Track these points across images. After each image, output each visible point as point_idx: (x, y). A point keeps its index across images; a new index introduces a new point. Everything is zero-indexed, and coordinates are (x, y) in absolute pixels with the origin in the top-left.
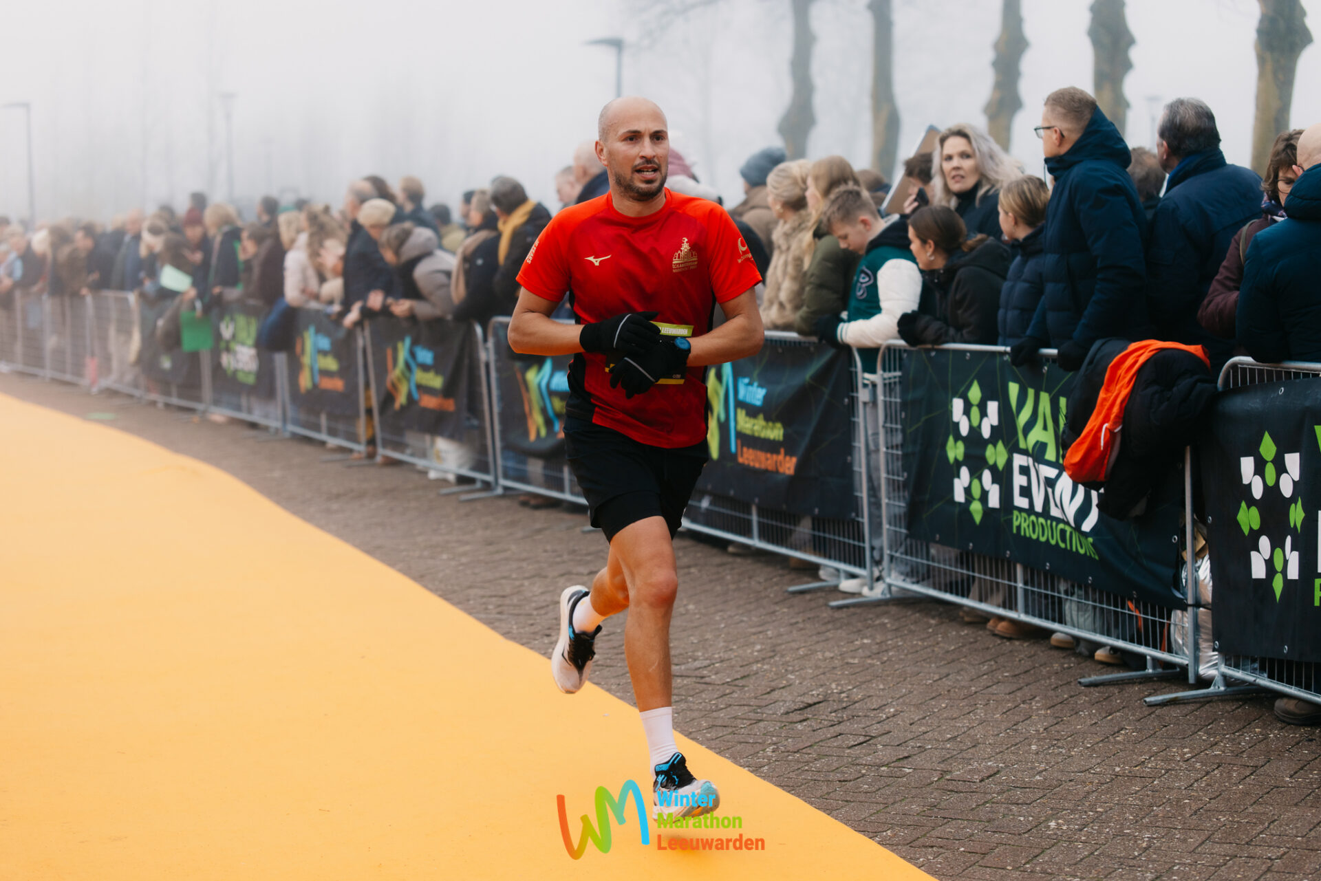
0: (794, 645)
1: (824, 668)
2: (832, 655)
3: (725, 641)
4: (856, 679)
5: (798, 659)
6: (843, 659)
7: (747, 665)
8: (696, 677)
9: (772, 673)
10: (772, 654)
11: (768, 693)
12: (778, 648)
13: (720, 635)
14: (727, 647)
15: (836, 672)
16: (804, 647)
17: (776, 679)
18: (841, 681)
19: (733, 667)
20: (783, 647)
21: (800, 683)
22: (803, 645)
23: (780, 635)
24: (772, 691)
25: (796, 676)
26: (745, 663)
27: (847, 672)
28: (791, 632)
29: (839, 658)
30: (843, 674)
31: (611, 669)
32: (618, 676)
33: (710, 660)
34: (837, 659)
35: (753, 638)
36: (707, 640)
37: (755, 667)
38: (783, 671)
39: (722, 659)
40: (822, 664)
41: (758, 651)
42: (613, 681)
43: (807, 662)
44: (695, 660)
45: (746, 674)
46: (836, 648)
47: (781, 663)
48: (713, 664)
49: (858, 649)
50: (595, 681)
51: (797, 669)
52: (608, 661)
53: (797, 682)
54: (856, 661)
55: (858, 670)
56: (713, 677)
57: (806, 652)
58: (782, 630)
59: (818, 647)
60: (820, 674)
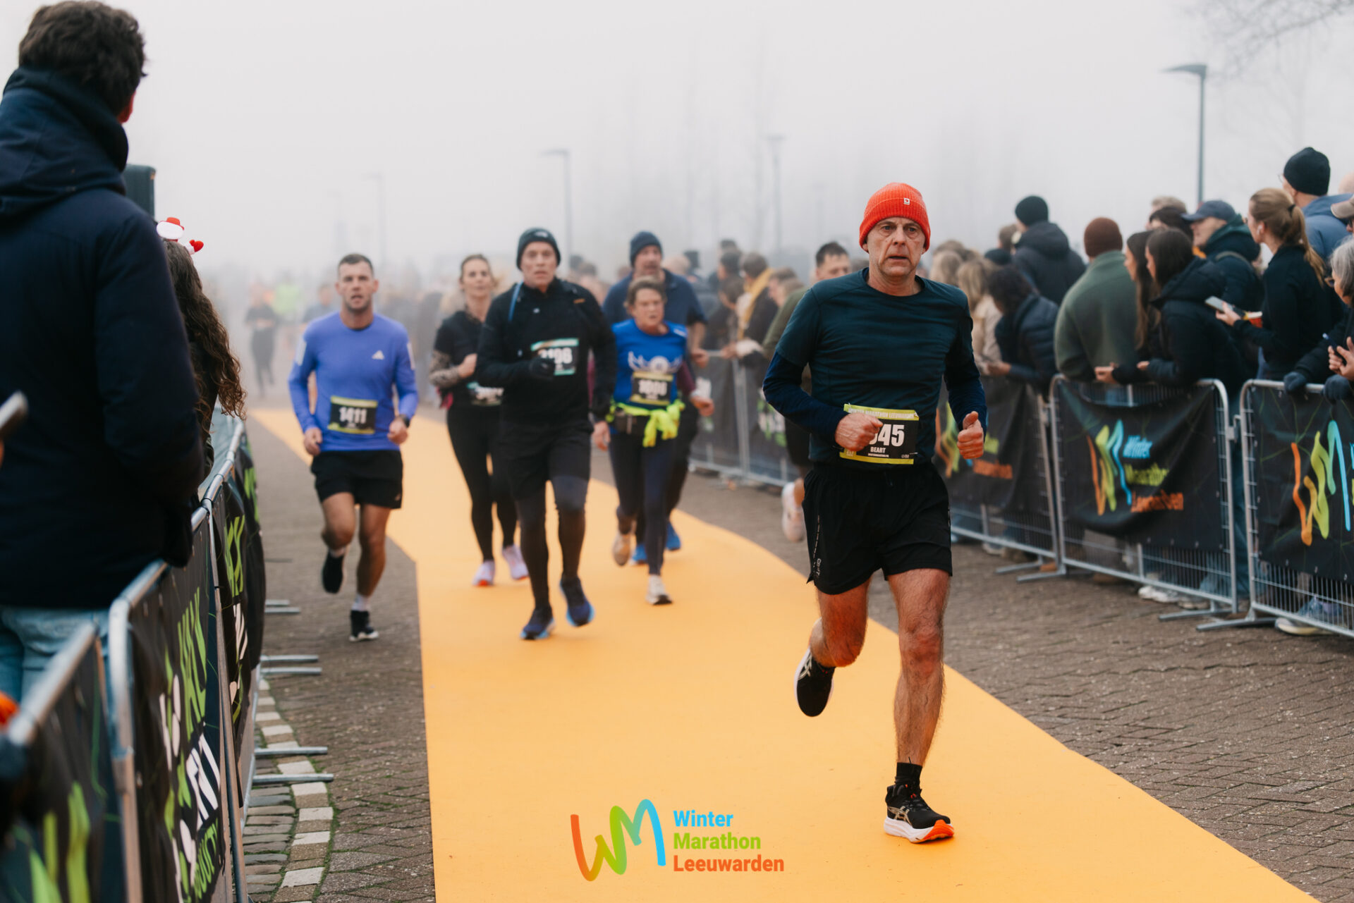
3: (1331, 758)
8: (1297, 802)
13: (1325, 750)
14: (1334, 765)
31: (1193, 788)
32: (1201, 798)
33: (1314, 781)
39: (1328, 780)
48: (1318, 786)
50: (1175, 805)
56: (1318, 803)
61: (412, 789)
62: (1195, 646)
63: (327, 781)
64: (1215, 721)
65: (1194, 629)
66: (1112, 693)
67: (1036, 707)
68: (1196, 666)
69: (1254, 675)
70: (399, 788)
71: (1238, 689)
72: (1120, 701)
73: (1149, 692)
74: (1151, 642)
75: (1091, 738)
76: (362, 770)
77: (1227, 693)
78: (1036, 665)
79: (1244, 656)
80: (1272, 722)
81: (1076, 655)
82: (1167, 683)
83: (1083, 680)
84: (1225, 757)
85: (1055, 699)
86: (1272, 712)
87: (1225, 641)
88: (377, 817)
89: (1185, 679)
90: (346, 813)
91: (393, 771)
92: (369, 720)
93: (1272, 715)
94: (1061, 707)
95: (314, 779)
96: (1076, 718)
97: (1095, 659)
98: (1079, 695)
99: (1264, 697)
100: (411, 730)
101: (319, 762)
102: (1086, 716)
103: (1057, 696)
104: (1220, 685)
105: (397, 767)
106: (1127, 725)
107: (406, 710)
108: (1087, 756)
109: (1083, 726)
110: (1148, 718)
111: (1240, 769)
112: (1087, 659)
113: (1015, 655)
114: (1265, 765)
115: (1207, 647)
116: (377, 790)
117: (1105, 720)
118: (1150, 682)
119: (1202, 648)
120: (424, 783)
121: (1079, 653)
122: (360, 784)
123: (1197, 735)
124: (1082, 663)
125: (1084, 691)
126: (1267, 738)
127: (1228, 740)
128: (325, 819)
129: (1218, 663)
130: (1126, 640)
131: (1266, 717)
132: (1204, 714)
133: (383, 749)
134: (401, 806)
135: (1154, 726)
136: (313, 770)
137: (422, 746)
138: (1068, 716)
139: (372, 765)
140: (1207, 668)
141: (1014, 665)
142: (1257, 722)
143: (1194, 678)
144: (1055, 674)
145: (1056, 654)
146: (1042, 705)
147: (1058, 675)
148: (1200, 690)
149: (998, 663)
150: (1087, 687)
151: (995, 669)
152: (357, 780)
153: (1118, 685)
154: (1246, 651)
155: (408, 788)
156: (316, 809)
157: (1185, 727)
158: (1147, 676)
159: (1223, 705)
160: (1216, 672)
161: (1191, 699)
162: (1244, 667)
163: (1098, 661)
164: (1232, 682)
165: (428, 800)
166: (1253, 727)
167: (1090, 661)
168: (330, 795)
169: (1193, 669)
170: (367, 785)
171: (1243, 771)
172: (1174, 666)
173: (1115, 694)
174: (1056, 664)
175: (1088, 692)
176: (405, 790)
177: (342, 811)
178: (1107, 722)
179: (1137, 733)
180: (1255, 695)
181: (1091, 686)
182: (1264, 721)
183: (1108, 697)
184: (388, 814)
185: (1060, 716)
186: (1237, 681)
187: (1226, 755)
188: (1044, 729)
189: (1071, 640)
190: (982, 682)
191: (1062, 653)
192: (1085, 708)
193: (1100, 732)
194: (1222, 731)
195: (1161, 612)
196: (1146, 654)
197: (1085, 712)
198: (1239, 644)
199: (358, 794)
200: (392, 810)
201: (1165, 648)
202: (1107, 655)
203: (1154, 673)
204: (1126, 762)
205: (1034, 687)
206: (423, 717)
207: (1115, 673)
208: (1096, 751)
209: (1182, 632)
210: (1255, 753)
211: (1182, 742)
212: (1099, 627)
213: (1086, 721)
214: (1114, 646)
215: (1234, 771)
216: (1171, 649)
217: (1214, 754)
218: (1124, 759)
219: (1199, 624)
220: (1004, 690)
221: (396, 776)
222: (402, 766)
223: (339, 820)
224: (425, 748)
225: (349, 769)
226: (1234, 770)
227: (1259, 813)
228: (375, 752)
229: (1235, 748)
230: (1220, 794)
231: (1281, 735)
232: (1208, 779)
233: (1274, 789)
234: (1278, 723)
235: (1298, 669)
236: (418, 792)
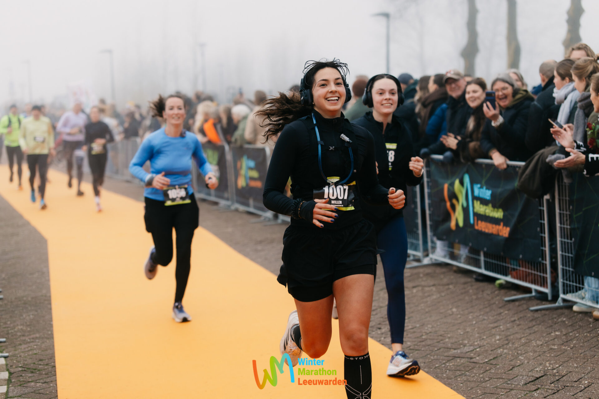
0: (518, 336)
1: (539, 352)
2: (541, 343)
3: (478, 333)
4: (559, 360)
5: (522, 345)
6: (548, 346)
7: (494, 350)
8: (468, 358)
9: (510, 356)
10: (507, 342)
11: (511, 370)
12: (509, 338)
13: (474, 329)
14: (480, 337)
15: (546, 355)
16: (523, 337)
17: (513, 359)
18: (551, 361)
19: (487, 351)
20: (512, 337)
21: (528, 363)
22: (522, 336)
23: (508, 329)
24: (513, 368)
25: (525, 357)
26: (493, 348)
27: (552, 355)
28: (514, 327)
29: (545, 345)
30: (550, 356)
31: (418, 351)
32: (423, 357)
33: (473, 346)
34: (545, 346)
35: (493, 331)
36: (468, 332)
37: (500, 351)
38: (516, 354)
39: (480, 346)
40: (537, 349)
41: (499, 340)
43: (528, 348)
44: (465, 346)
45: (495, 356)
46: (542, 338)
47: (513, 348)
48: (476, 349)
49: (554, 339)
51: (524, 352)
52: (416, 347)
53: (526, 361)
54: (556, 347)
55: (559, 353)
56: (477, 358)
57: (526, 341)
58: (508, 325)
59: (532, 337)
60: (538, 356)
61: (47, 360)
63: (5, 357)
64: (422, 315)
68: (409, 287)
69: (435, 290)
70: (41, 360)
71: (429, 298)
76: (22, 350)
77: (425, 300)
79: (429, 281)
80: (448, 315)
84: (430, 334)
86: (447, 310)
87: (420, 273)
88: (30, 377)
90: (15, 375)
91: (38, 351)
92: (26, 323)
99: (442, 302)
100: (46, 328)
101: (2, 347)
104: (420, 296)
105: (40, 348)
106: (382, 317)
107: (43, 317)
111: (438, 340)
114: (449, 338)
115: (412, 277)
116: (30, 361)
119: (410, 277)
120: (53, 357)
122: (22, 358)
123: (415, 322)
126: (447, 323)
127: (430, 325)
128: (4, 378)
129: (418, 284)
131: (444, 312)
132: (416, 311)
133: (33, 339)
134: (42, 370)
139: (28, 348)
140: (414, 287)
142: (441, 315)
148: (413, 299)
152: (20, 356)
154: (430, 278)
159: (424, 306)
160: (418, 289)
161: (409, 303)
162: (429, 286)
164: (426, 294)
165: (54, 367)
166: (439, 317)
168: (7, 365)
170: (25, 359)
171: (440, 341)
176: (44, 361)
177: (13, 373)
180: (438, 301)
182: (444, 314)
184: (35, 375)
186: (428, 294)
194: (426, 320)
198: (426, 274)
199: (21, 364)
200: (38, 373)
204: (385, 338)
206: (52, 321)
210: (443, 331)
217: (425, 333)
218: (384, 336)
221: (39, 353)
222: (42, 348)
223: (11, 379)
224: (53, 338)
225: (16, 350)
226: (435, 341)
227: (451, 364)
228: (29, 340)
229: (433, 329)
230: (431, 354)
231: (453, 321)
232: (424, 346)
233: (456, 351)
234: (450, 315)
235: (454, 287)
236: (50, 362)
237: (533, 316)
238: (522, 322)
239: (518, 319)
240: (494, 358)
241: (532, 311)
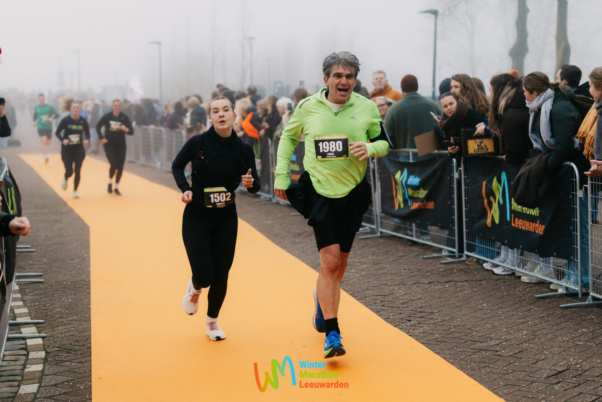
0: (545, 332)
1: (565, 347)
2: (567, 339)
3: (506, 328)
4: (583, 355)
5: (548, 341)
6: (573, 342)
8: (493, 351)
9: (536, 350)
10: (533, 337)
11: (535, 363)
12: (536, 333)
13: (503, 324)
14: (508, 332)
15: (571, 350)
16: (550, 333)
17: (538, 354)
18: (575, 357)
19: (513, 345)
20: (539, 332)
21: (552, 357)
22: (550, 332)
23: (536, 325)
24: (537, 361)
25: (549, 352)
26: (519, 343)
27: (577, 351)
28: (542, 323)
30: (575, 351)
31: (445, 343)
32: (449, 349)
33: (500, 340)
34: (570, 342)
35: (521, 326)
36: (496, 326)
37: (525, 345)
38: (541, 348)
39: (506, 340)
40: (562, 344)
41: (525, 335)
42: (447, 352)
43: (554, 343)
44: (491, 340)
45: (521, 350)
46: (568, 334)
47: (539, 343)
48: (502, 343)
49: (581, 335)
50: (437, 352)
51: (549, 347)
53: (550, 356)
54: (581, 343)
55: (584, 349)
56: (503, 351)
57: (552, 336)
58: (537, 321)
59: (558, 333)
60: (563, 351)
61: (83, 342)
62: (440, 271)
63: (43, 338)
64: (452, 309)
65: (438, 263)
66: (404, 294)
67: (371, 301)
68: (441, 281)
69: (468, 286)
70: (77, 341)
71: (460, 293)
72: (409, 298)
73: (421, 294)
74: (420, 270)
75: (397, 317)
76: (60, 332)
77: (456, 294)
78: (370, 280)
79: (462, 276)
80: (478, 309)
81: (387, 275)
82: (429, 290)
83: (391, 288)
85: (379, 297)
86: (477, 304)
87: (453, 269)
88: (66, 357)
89: (437, 287)
90: (51, 354)
91: (74, 332)
92: (64, 306)
93: (478, 305)
94: (382, 301)
95: (37, 337)
96: (389, 307)
97: (396, 277)
98: (390, 296)
99: (473, 297)
100: (84, 311)
101: (40, 327)
102: (394, 306)
103: (380, 295)
104: (452, 291)
105: (77, 330)
106: (412, 310)
107: (82, 300)
108: (395, 326)
109: (393, 311)
110: (422, 307)
111: (466, 334)
112: (393, 277)
113: (360, 275)
114: (477, 331)
115: (445, 272)
116: (66, 342)
117: (402, 308)
118: (421, 289)
119: (443, 272)
120: (88, 339)
121: (389, 274)
122: (59, 339)
123: (445, 316)
124: (390, 279)
125: (392, 293)
126: (476, 317)
127: (459, 318)
128: (41, 357)
129: (451, 279)
130: (409, 268)
131: (475, 307)
132: (447, 305)
133: (70, 321)
134: (77, 351)
135: (425, 311)
136: (37, 332)
137: (88, 320)
138: (386, 305)
139: (65, 329)
140: (446, 282)
141: (360, 280)
142: (471, 309)
143: (441, 287)
144: (379, 285)
145: (378, 275)
146: (374, 300)
147: (380, 285)
148: (444, 293)
149: (353, 279)
150: (392, 291)
151: (351, 282)
152: (57, 337)
153: (407, 290)
154: (463, 274)
155: (81, 341)
156: (37, 352)
157: (439, 312)
158: (420, 286)
159: (455, 301)
160: (450, 284)
161: (440, 298)
162: (463, 282)
163: (397, 278)
164: (458, 289)
165: (91, 348)
166: (470, 312)
167: (394, 278)
168: (44, 345)
169: (440, 282)
170: (62, 340)
171: (467, 334)
172: (431, 281)
173: (406, 295)
174: (378, 279)
175: (394, 294)
177: (50, 353)
178: (403, 309)
179: (417, 314)
180: (469, 296)
181: (395, 291)
182: (474, 309)
183: (403, 296)
184: (71, 355)
185: (381, 306)
186: (460, 289)
187: (458, 326)
188: (375, 312)
189: (385, 268)
190: (346, 288)
191: (381, 274)
192: (393, 302)
193: (400, 314)
194: (455, 314)
195: (423, 254)
196: (419, 275)
197: (394, 304)
198: (460, 270)
199: (57, 344)
200: (73, 353)
201: (427, 272)
202: (401, 276)
203: (423, 285)
204: (413, 330)
205: (369, 291)
206: (90, 304)
207: (405, 284)
208: (399, 324)
209: (433, 264)
210: (471, 325)
211: (438, 319)
212: (396, 261)
213: (394, 308)
214: (404, 271)
215: (463, 334)
216: (429, 272)
217: (453, 326)
218: (413, 328)
219: (441, 261)
220: (356, 292)
221: (76, 335)
222: (79, 330)
223: (48, 358)
224: (90, 320)
225: (54, 331)
227: (476, 356)
228: (66, 322)
229: (462, 322)
230: (458, 346)
231: (482, 316)
232: (451, 338)
233: (482, 344)
234: (481, 310)
235: (487, 283)
236: (86, 344)
237: (563, 313)
238: (550, 319)
239: (547, 315)
240: (519, 352)
241: (561, 308)
